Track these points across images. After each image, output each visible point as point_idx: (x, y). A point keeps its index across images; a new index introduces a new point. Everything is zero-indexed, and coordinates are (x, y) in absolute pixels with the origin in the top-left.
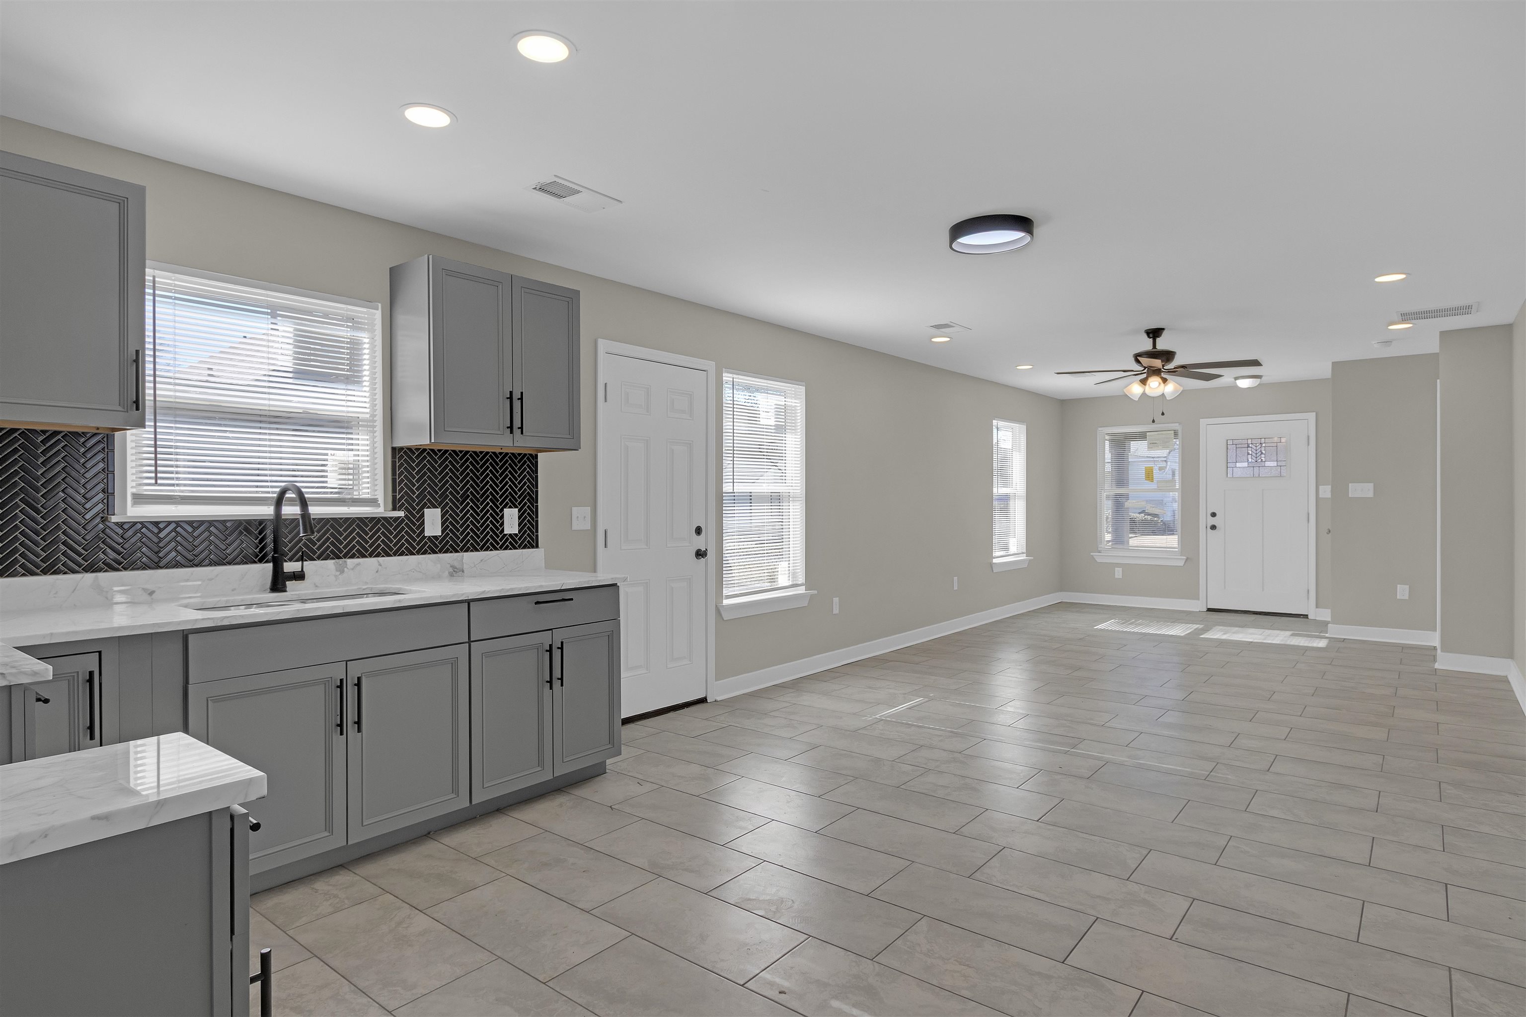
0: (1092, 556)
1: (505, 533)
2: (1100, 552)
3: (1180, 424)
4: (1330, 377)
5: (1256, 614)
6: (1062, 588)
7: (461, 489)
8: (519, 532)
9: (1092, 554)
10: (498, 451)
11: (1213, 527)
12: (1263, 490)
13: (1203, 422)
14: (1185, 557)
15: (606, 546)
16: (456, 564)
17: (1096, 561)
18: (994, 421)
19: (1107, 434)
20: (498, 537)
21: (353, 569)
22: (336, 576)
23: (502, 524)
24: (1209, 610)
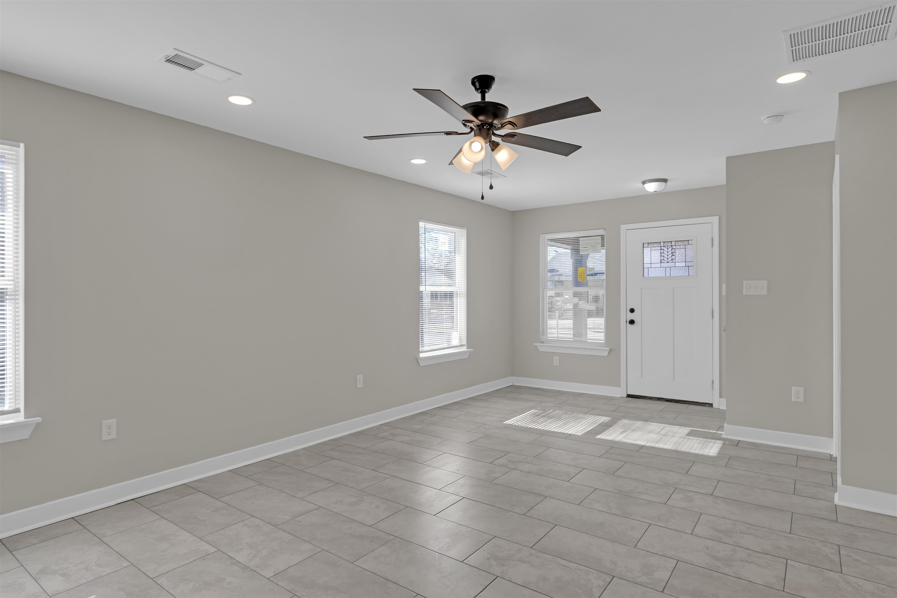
0: (536, 346)
2: (542, 342)
3: (604, 230)
4: (725, 183)
5: (668, 401)
6: (513, 374)
9: (535, 344)
11: (632, 322)
12: (673, 288)
13: (623, 227)
14: (608, 349)
17: (539, 350)
18: (420, 223)
19: (548, 240)
24: (629, 396)
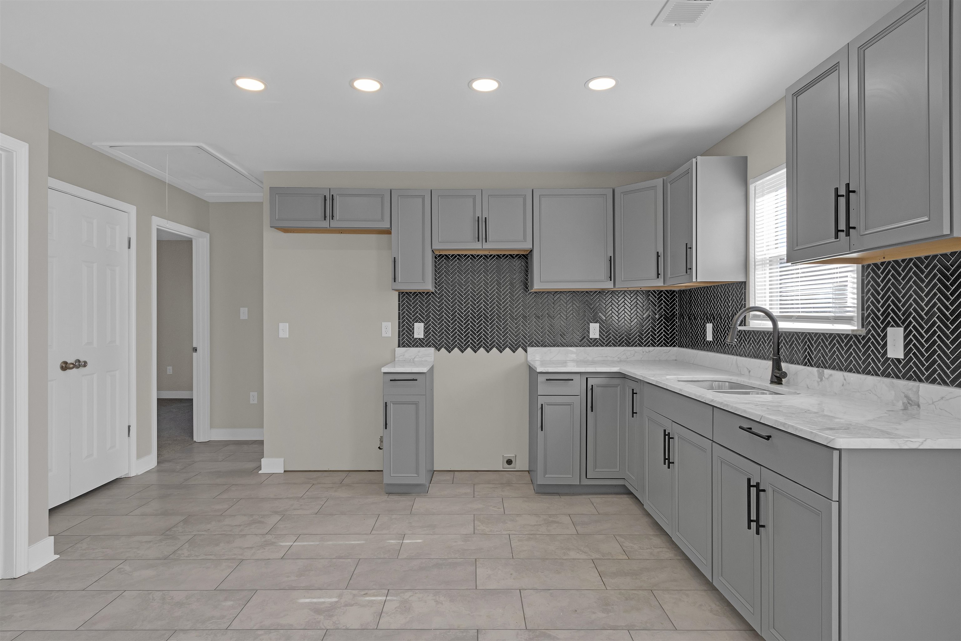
7: (927, 305)
16: (911, 395)
21: (827, 379)
22: (818, 382)
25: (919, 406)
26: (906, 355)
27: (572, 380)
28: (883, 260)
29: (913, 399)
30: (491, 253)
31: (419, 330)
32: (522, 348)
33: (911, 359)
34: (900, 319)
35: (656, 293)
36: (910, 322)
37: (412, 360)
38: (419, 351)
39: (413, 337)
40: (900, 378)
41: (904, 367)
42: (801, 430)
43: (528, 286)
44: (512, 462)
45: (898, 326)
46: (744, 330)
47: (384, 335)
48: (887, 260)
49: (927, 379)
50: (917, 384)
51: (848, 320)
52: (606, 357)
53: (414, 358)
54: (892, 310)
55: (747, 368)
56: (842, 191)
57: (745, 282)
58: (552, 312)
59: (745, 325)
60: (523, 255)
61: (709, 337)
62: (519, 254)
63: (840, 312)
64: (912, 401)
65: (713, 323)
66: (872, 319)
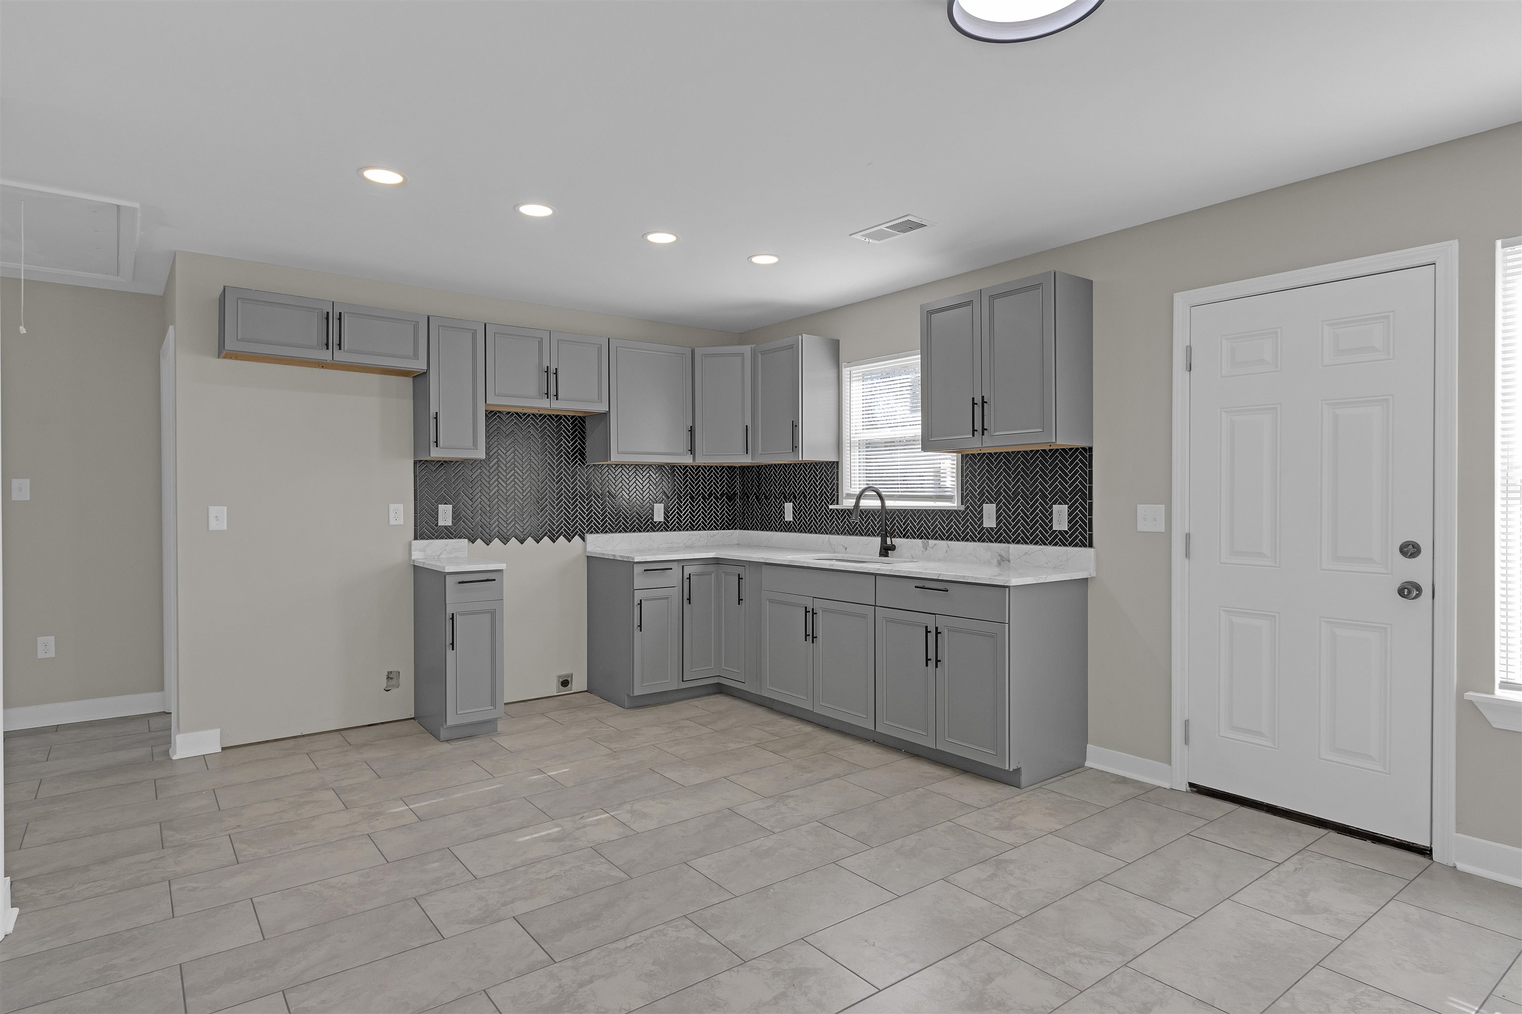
1: (1054, 529)
7: (1013, 487)
8: (1070, 529)
10: (1047, 448)
15: (1187, 555)
16: (1003, 554)
20: (1047, 532)
21: (932, 548)
22: (923, 551)
23: (1051, 521)
25: (1009, 561)
26: (997, 524)
27: (671, 569)
28: (980, 452)
29: (1004, 557)
30: (541, 412)
31: (445, 515)
32: (580, 535)
33: (1001, 527)
34: (993, 497)
35: (694, 468)
36: (1001, 500)
37: (436, 557)
38: (447, 545)
39: (437, 525)
40: (992, 542)
41: (996, 534)
42: (981, 578)
43: (586, 457)
44: (569, 682)
45: (992, 503)
46: (836, 509)
47: (393, 522)
48: (982, 452)
49: (1013, 542)
50: (1006, 545)
51: (949, 498)
52: (672, 543)
53: (439, 556)
54: (987, 491)
55: (843, 546)
56: (978, 400)
57: (838, 463)
58: (613, 490)
59: (837, 504)
60: (579, 417)
61: (789, 517)
62: (575, 416)
63: (939, 492)
64: (1004, 558)
65: (793, 502)
66: (970, 497)
